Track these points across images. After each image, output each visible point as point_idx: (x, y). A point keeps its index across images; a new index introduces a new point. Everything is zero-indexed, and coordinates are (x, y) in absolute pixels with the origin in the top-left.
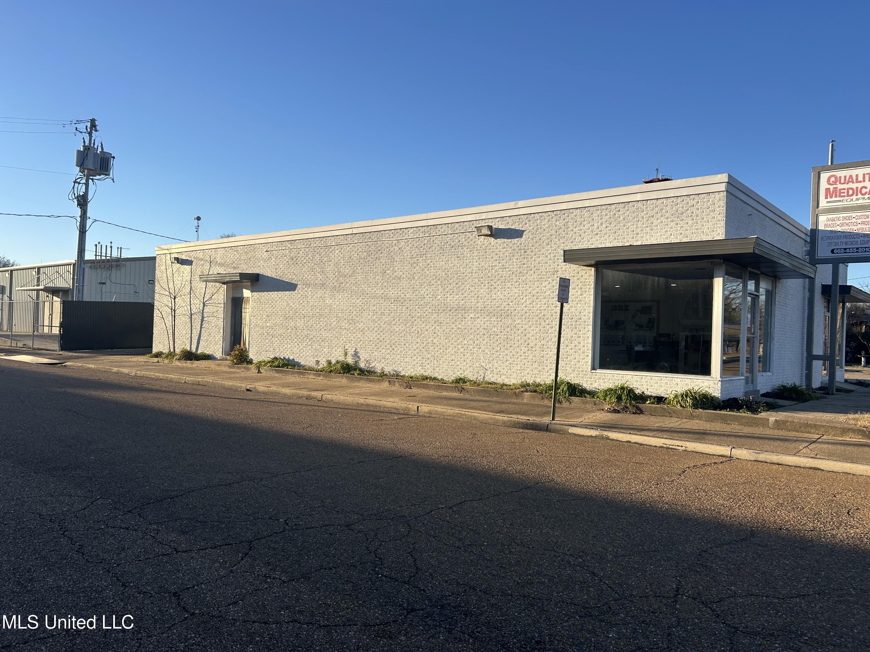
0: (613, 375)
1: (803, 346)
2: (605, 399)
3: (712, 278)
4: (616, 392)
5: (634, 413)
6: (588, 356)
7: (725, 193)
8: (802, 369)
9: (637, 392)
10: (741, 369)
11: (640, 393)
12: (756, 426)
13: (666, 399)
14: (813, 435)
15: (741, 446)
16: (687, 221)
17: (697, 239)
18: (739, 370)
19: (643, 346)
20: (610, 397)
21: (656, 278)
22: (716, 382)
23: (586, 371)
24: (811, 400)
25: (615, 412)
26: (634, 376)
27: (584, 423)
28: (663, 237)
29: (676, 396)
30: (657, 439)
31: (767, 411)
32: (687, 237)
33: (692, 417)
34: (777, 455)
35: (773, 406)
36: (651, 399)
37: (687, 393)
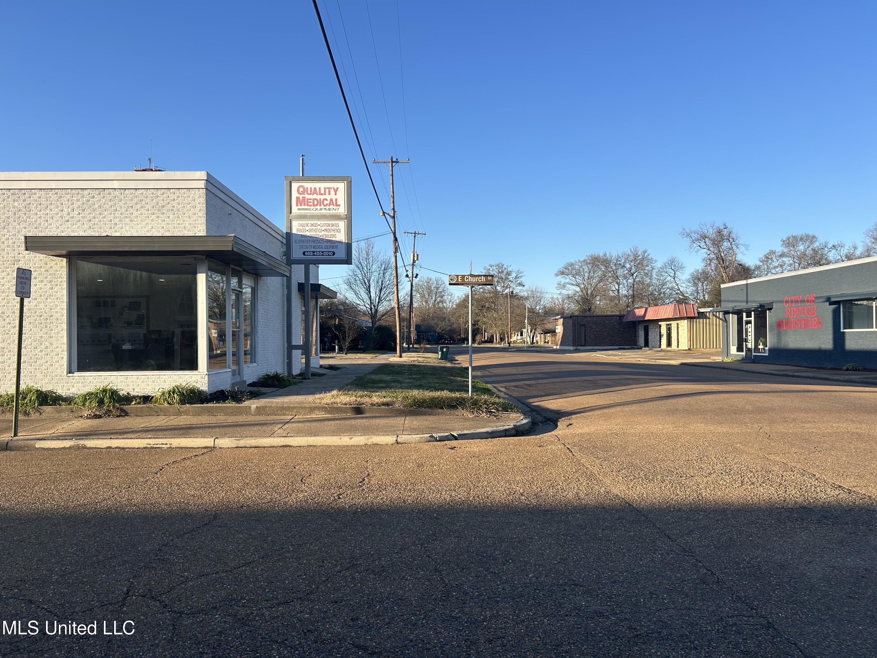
0: (95, 377)
1: (284, 338)
2: (84, 405)
3: (195, 273)
4: (97, 396)
5: (117, 417)
6: (63, 358)
7: (205, 190)
8: (284, 358)
9: (121, 393)
10: (227, 361)
11: (126, 394)
12: (240, 415)
13: (153, 397)
14: (287, 416)
15: (223, 436)
16: (168, 215)
17: (179, 233)
18: (226, 363)
19: (132, 345)
20: (90, 402)
21: (139, 272)
22: (203, 376)
23: (61, 376)
24: (290, 385)
25: (96, 418)
26: (118, 377)
27: (56, 435)
28: (144, 229)
29: (163, 393)
30: (140, 440)
31: (250, 399)
32: (169, 231)
33: (179, 413)
34: (255, 439)
35: (256, 394)
36: (136, 400)
37: (174, 389)
